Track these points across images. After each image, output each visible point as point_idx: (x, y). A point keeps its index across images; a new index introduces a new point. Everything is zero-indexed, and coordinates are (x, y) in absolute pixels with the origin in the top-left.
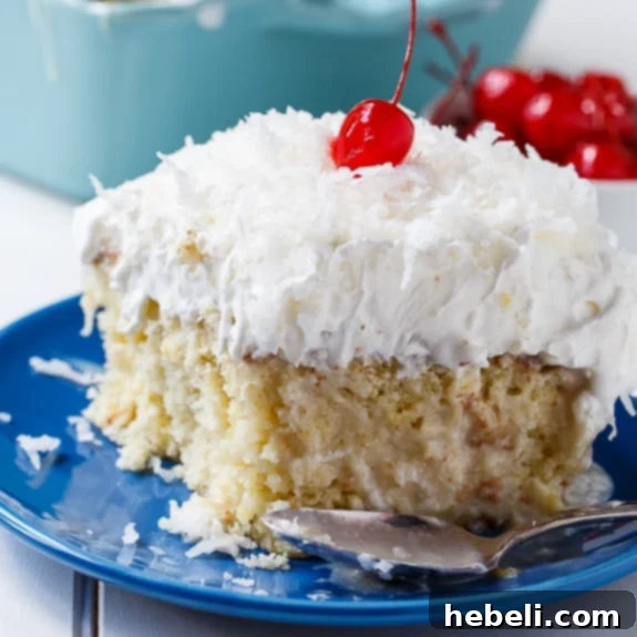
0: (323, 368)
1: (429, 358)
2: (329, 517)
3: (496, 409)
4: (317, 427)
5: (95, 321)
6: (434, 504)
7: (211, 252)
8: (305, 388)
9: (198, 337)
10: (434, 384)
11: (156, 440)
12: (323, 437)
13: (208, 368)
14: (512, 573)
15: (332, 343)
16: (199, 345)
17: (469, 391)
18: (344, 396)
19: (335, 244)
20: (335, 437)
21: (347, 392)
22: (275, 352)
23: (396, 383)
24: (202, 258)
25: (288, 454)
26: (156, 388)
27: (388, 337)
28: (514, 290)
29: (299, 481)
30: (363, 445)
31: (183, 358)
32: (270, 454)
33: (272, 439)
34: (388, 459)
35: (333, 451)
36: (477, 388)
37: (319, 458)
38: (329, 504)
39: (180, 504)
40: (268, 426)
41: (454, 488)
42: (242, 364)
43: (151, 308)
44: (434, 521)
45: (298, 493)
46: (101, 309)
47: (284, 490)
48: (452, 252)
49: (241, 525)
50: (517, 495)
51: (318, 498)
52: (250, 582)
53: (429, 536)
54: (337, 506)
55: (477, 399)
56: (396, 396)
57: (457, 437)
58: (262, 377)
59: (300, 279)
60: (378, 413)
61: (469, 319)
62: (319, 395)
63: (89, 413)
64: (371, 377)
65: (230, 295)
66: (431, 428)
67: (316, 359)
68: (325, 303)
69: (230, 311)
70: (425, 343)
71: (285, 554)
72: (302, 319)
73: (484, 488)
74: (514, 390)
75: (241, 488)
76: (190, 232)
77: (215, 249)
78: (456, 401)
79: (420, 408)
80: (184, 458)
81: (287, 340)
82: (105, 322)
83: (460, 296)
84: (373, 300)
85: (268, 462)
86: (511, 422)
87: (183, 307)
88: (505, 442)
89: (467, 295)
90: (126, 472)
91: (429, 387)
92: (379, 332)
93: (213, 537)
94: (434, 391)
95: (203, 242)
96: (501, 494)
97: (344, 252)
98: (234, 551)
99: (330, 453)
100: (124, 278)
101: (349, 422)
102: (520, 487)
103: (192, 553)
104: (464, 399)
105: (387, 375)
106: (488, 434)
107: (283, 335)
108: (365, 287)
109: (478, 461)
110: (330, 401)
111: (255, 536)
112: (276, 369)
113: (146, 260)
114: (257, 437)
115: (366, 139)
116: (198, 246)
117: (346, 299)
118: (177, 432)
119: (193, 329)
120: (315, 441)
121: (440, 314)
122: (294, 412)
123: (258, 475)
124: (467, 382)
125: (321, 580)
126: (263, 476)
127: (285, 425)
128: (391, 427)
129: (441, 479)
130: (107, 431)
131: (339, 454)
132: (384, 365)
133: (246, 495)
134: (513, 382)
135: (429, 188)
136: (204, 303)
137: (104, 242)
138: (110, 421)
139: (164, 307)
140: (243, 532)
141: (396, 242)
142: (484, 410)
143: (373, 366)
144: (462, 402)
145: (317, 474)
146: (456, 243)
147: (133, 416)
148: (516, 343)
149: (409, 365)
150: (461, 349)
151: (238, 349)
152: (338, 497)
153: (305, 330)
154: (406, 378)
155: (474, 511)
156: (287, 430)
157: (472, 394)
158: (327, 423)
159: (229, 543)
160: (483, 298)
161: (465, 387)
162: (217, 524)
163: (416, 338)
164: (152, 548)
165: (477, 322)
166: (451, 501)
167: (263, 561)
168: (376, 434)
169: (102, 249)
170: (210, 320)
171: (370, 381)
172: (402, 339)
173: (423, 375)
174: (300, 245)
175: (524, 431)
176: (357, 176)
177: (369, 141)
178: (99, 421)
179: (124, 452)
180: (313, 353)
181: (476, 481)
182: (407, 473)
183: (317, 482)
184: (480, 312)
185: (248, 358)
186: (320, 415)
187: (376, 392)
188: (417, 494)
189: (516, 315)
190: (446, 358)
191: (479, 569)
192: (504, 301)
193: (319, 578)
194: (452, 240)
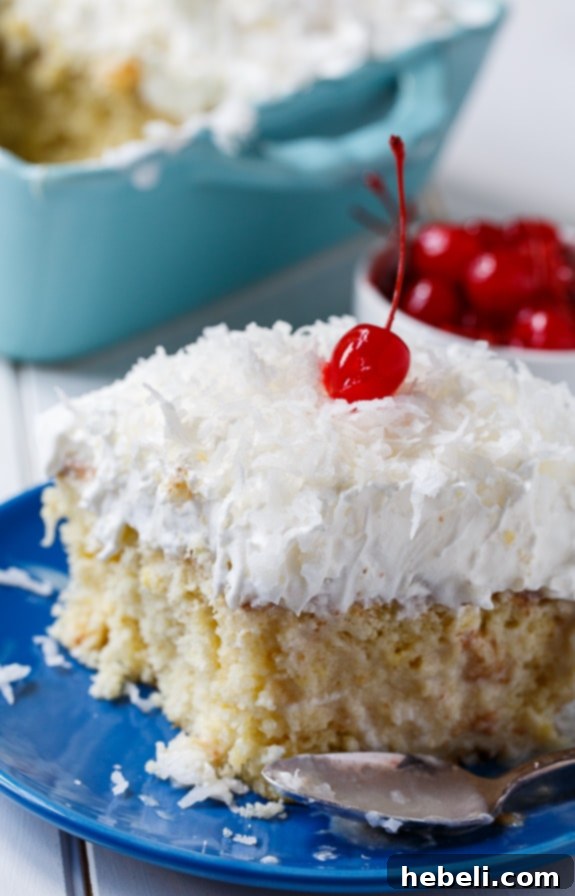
0: (324, 614)
1: (429, 598)
2: (326, 762)
3: (494, 643)
4: (316, 671)
5: (58, 534)
6: (430, 741)
7: (205, 494)
8: (304, 634)
9: (185, 572)
10: (434, 624)
11: (128, 663)
12: (320, 681)
13: (196, 606)
14: (516, 821)
15: (334, 588)
16: (185, 581)
17: (469, 629)
18: (342, 638)
19: (339, 488)
20: (332, 680)
21: (346, 635)
22: (277, 602)
23: (396, 625)
24: (191, 496)
25: (284, 699)
26: (131, 612)
27: (390, 579)
28: (517, 528)
29: (295, 727)
30: (359, 686)
31: (165, 590)
32: (266, 701)
33: (268, 686)
34: (384, 700)
35: (330, 693)
36: (476, 625)
37: (315, 702)
38: (324, 747)
39: (166, 745)
40: (264, 672)
41: (449, 724)
42: (239, 612)
43: (129, 535)
44: (431, 759)
45: (293, 738)
46: (62, 521)
47: (279, 735)
48: (458, 493)
49: (231, 767)
50: (511, 726)
51: (314, 741)
52: (251, 840)
53: (426, 776)
54: (333, 749)
55: (476, 637)
56: (395, 637)
57: (454, 673)
58: (261, 624)
59: (304, 530)
60: (376, 654)
61: (472, 558)
62: (318, 640)
63: (54, 631)
64: (371, 620)
65: (227, 540)
66: (429, 668)
67: (316, 604)
68: (329, 551)
69: (227, 556)
70: (426, 584)
71: (281, 801)
72: (306, 569)
73: (478, 721)
74: (511, 624)
75: (233, 733)
76: (179, 470)
77: (211, 491)
78: (456, 640)
79: (419, 647)
80: (162, 685)
81: (290, 589)
82: (69, 535)
83: (464, 535)
84: (376, 543)
85: (264, 709)
86: (508, 655)
87: (169, 540)
88: (501, 675)
89: (471, 534)
90: (102, 701)
91: (429, 626)
92: (381, 575)
93: (206, 784)
94: (433, 629)
95: (195, 482)
96: (496, 728)
97: (349, 498)
98: (228, 798)
99: (326, 696)
100: (98, 502)
101: (346, 664)
102: (514, 719)
103: (185, 802)
104: (463, 637)
105: (387, 617)
106: (485, 669)
107: (285, 585)
108: (369, 530)
109: (474, 695)
110: (328, 645)
111: (245, 778)
112: (275, 617)
113: (124, 485)
114: (252, 683)
115: (364, 369)
116: (189, 485)
117: (349, 544)
118: (154, 659)
119: (178, 564)
120: (312, 685)
121: (444, 553)
122: (292, 658)
123: (253, 719)
124: (466, 620)
125: (322, 832)
126: (257, 723)
127: (283, 671)
128: (389, 667)
129: (438, 716)
130: (76, 652)
131: (335, 696)
132: (385, 607)
133: (239, 741)
134: (512, 617)
135: (429, 423)
136: (193, 540)
137: (70, 455)
138: (78, 641)
139: (144, 536)
140: (233, 775)
141: (402, 484)
142: (482, 646)
143: (373, 609)
144: (462, 641)
145: (314, 717)
146: (462, 484)
147: (104, 641)
148: (518, 580)
149: (409, 606)
150: (464, 590)
151: (237, 597)
152: (333, 740)
153: (308, 579)
154: (406, 619)
155: (468, 744)
156: (285, 676)
157: (472, 632)
158: (324, 667)
159: (221, 790)
160: (487, 537)
161: (466, 625)
162: (209, 769)
163: (418, 579)
164: (143, 798)
165: (480, 561)
166: (445, 737)
167: (260, 809)
168: (373, 674)
169: (69, 462)
170: (201, 558)
171: (369, 623)
172: (403, 581)
173: (423, 615)
174: (301, 490)
175: (520, 664)
176: (355, 410)
177: (366, 372)
178: (67, 641)
179: (97, 679)
180: (314, 600)
181: (472, 714)
182: (404, 712)
183: (313, 726)
184: (483, 549)
185: (246, 606)
186: (318, 659)
187: (375, 634)
188: (412, 731)
189: (519, 552)
190: (447, 598)
191: (485, 819)
192: (508, 538)
193: (319, 829)
194: (457, 480)
